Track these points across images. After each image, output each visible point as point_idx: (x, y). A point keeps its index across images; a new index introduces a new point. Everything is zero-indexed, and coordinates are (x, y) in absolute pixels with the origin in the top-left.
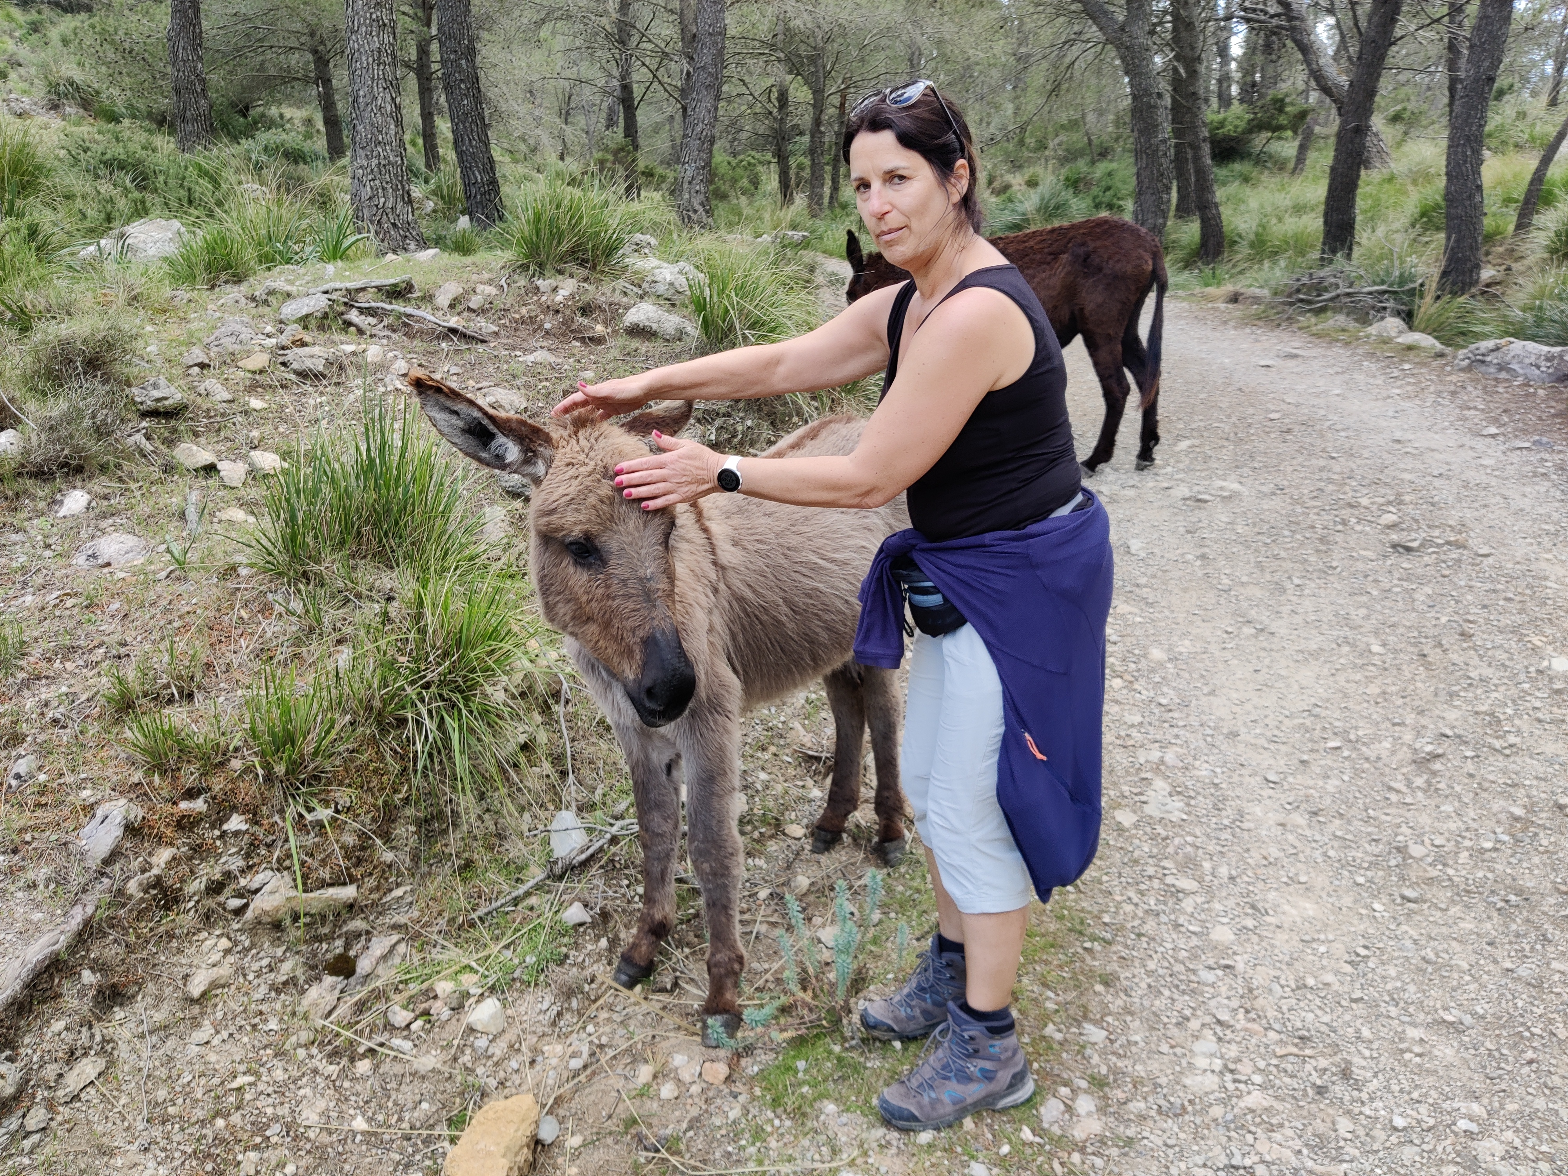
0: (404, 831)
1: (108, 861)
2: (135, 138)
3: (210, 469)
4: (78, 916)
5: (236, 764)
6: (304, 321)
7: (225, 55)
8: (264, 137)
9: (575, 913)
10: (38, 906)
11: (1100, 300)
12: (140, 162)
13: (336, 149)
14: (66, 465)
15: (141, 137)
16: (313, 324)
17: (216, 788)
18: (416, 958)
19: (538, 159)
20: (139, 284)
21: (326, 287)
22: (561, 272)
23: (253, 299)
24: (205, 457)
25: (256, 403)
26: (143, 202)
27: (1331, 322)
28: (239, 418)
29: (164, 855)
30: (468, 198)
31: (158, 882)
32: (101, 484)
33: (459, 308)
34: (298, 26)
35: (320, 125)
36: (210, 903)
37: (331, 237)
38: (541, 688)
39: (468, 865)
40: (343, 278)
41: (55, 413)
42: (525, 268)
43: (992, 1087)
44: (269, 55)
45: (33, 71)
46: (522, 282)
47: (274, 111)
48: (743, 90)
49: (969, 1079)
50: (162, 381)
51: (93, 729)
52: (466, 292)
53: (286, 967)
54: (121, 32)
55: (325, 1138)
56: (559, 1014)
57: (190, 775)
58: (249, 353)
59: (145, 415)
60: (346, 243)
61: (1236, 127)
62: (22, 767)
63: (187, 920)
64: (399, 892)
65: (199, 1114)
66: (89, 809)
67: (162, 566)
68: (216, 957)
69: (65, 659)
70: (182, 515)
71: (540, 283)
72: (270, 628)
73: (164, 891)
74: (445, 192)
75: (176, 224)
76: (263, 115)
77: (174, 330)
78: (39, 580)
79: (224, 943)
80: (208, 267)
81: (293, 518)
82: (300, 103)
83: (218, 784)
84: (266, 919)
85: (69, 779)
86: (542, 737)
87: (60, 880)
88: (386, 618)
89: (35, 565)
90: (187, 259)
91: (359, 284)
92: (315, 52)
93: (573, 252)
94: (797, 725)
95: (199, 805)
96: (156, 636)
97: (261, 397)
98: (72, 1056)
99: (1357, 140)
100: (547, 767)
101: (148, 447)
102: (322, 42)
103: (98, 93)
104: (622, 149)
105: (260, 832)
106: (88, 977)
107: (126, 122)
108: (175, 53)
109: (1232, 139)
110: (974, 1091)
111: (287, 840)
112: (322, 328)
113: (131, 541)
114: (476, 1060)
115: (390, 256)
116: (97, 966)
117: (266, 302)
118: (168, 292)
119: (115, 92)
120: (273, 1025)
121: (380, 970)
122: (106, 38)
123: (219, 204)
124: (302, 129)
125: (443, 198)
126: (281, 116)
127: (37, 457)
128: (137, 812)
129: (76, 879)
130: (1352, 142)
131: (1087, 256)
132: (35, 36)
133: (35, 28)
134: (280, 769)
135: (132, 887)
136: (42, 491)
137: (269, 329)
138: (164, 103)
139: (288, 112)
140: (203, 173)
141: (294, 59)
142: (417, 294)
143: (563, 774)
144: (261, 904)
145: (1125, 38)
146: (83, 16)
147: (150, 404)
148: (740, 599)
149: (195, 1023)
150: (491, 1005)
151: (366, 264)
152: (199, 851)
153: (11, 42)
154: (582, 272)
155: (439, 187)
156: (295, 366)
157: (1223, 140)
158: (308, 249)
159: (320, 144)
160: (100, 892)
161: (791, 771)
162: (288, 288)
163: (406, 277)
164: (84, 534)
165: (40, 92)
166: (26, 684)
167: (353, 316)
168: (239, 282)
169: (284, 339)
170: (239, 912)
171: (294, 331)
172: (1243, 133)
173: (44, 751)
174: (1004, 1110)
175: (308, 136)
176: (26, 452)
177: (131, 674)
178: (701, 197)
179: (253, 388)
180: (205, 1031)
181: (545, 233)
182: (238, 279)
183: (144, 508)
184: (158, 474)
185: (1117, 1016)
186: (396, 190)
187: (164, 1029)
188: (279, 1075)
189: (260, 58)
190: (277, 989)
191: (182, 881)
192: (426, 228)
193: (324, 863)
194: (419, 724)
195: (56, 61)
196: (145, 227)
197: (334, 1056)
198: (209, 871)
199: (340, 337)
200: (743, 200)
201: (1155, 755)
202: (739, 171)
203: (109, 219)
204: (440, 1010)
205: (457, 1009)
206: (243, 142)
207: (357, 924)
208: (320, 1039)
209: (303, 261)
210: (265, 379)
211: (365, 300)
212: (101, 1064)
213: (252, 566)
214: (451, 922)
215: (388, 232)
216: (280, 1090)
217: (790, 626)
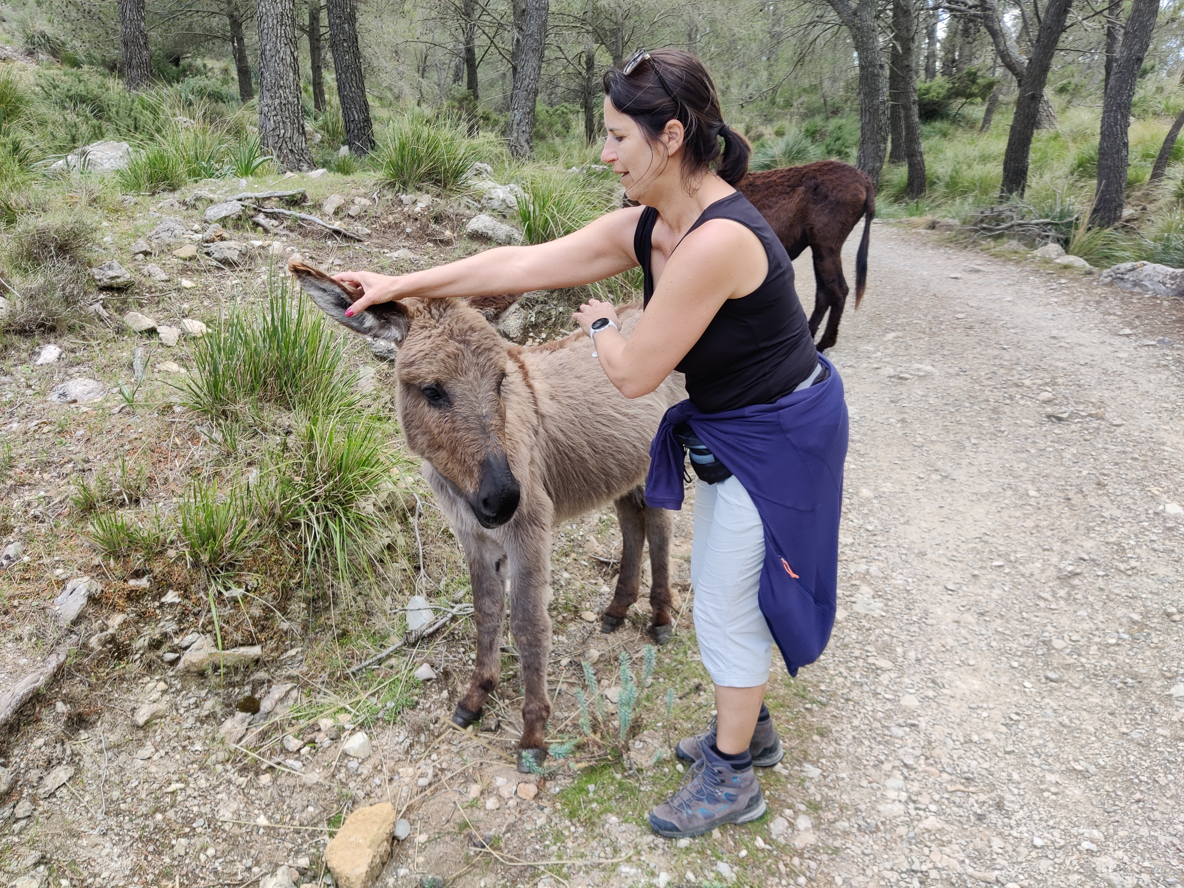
0: (297, 607)
1: (76, 622)
2: (93, 79)
3: (152, 332)
4: (53, 662)
5: (172, 553)
6: (223, 221)
7: (162, 17)
8: (191, 82)
9: (424, 671)
10: (24, 653)
11: (826, 220)
12: (97, 97)
13: (246, 93)
14: (42, 325)
15: (97, 79)
16: (230, 223)
17: (157, 571)
18: (305, 701)
19: (400, 104)
20: (98, 190)
21: (240, 196)
22: (419, 189)
23: (184, 203)
24: (148, 322)
25: (186, 283)
26: (100, 128)
27: (1006, 246)
28: (174, 294)
29: (117, 619)
30: (348, 132)
31: (113, 639)
32: (70, 340)
33: (341, 215)
35: (234, 74)
36: (152, 655)
37: (244, 158)
38: (401, 504)
39: (344, 634)
40: (253, 189)
41: (35, 285)
42: (392, 185)
43: (735, 807)
44: (196, 18)
45: (14, 25)
46: (390, 196)
47: (199, 62)
48: (560, 54)
49: (717, 801)
50: (115, 264)
51: (64, 524)
52: (347, 202)
53: (208, 705)
55: (236, 830)
56: (411, 746)
57: (137, 561)
58: (181, 245)
59: (102, 289)
60: (255, 163)
61: (939, 93)
62: (11, 550)
63: (135, 667)
64: (292, 652)
65: (143, 809)
66: (62, 583)
67: (116, 404)
68: (156, 696)
69: (43, 471)
70: (131, 366)
71: (403, 197)
72: (197, 452)
73: (117, 646)
74: (330, 127)
75: (125, 145)
76: (190, 65)
77: (124, 225)
78: (23, 412)
79: (162, 686)
80: (150, 178)
81: (216, 369)
82: (219, 57)
83: (158, 568)
84: (193, 669)
85: (46, 560)
86: (401, 541)
87: (39, 635)
88: (285, 447)
89: (20, 400)
90: (134, 172)
91: (265, 194)
92: (231, 16)
93: (429, 174)
94: (592, 538)
95: (144, 583)
96: (112, 455)
97: (190, 278)
98: (49, 764)
99: (1032, 106)
100: (405, 563)
101: (105, 313)
102: (237, 9)
103: (64, 44)
104: (466, 99)
105: (189, 604)
106: (61, 707)
107: (86, 67)
108: (124, 14)
109: (935, 103)
110: (721, 810)
111: (209, 611)
112: (236, 227)
113: (92, 384)
114: (349, 777)
115: (289, 174)
116: (67, 700)
117: (194, 207)
118: (119, 197)
119: (77, 43)
120: (198, 746)
121: (278, 709)
122: (71, 1)
123: (159, 131)
124: (220, 77)
125: (328, 131)
126: (205, 66)
127: (21, 319)
128: (97, 587)
129: (52, 635)
130: (1028, 107)
131: (816, 188)
134: (205, 558)
135: (94, 642)
136: (25, 345)
137: (196, 227)
138: (115, 53)
139: (210, 63)
140: (146, 105)
141: (215, 22)
142: (310, 203)
143: (417, 569)
144: (190, 658)
145: (857, 20)
147: (106, 281)
148: (555, 440)
149: (140, 744)
150: (361, 737)
151: (270, 180)
152: (143, 617)
154: (435, 189)
155: (326, 123)
156: (216, 255)
157: (928, 103)
158: (226, 167)
159: (234, 89)
160: (70, 645)
161: (587, 572)
162: (211, 196)
163: (301, 190)
164: (56, 378)
165: (19, 42)
166: (14, 489)
167: (261, 218)
168: (174, 190)
169: (207, 235)
170: (173, 663)
171: (215, 228)
172: (944, 98)
173: (27, 539)
174: (744, 824)
175: (225, 82)
176: (12, 315)
177: (93, 483)
178: (526, 136)
179: (184, 271)
180: (148, 750)
181: (408, 159)
182: (173, 188)
183: (102, 360)
184: (112, 335)
185: (829, 759)
186: (293, 123)
187: (117, 747)
188: (203, 783)
189: (188, 20)
190: (201, 720)
191: (131, 639)
192: (316, 154)
193: (237, 628)
194: (309, 527)
195: (32, 18)
196: (101, 147)
197: (243, 770)
198: (151, 632)
199: (251, 234)
200: (558, 140)
201: (863, 568)
202: (555, 118)
203: (74, 140)
204: (323, 739)
205: (335, 739)
206: (175, 85)
207: (261, 675)
208: (233, 758)
209: (222, 176)
210: (193, 265)
211: (270, 207)
212: (71, 771)
213: (184, 405)
214: (331, 675)
215: (286, 156)
216: (203, 794)
217: (591, 462)
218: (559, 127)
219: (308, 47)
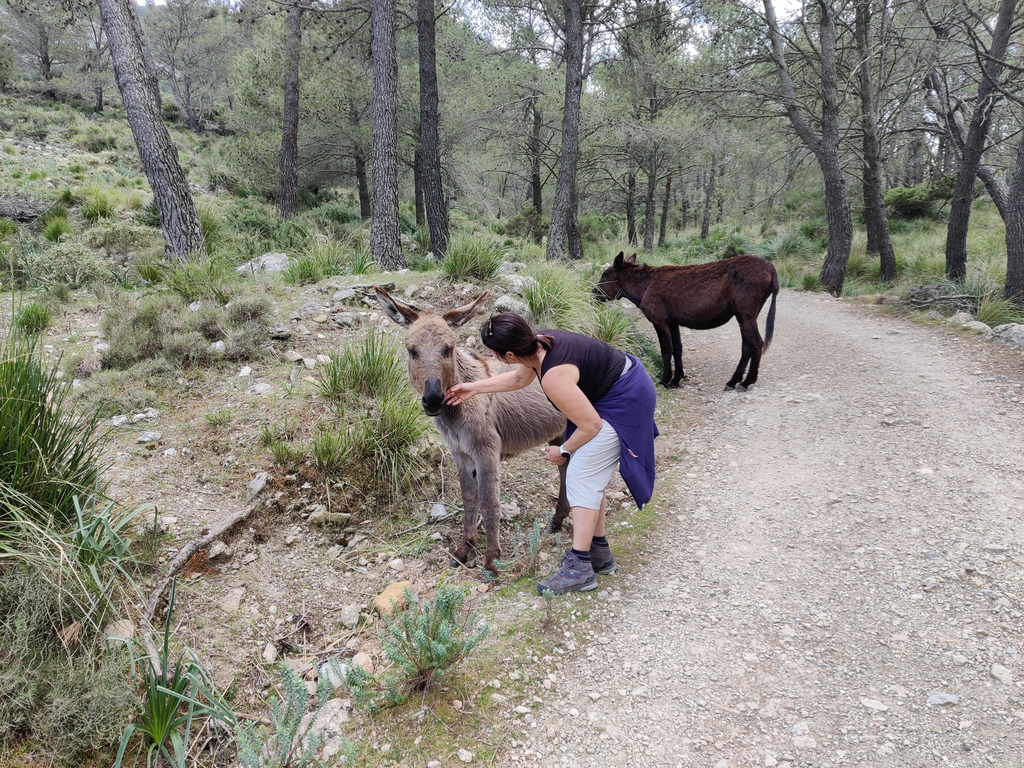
0: (370, 499)
1: (260, 492)
2: (255, 206)
3: (300, 361)
4: (249, 509)
5: (308, 463)
6: (344, 301)
7: (307, 160)
8: (326, 206)
9: (437, 536)
10: (236, 503)
12: (263, 222)
13: (366, 213)
14: (242, 356)
15: (257, 206)
16: (348, 302)
17: (300, 471)
18: (372, 545)
19: (484, 218)
20: (271, 284)
21: (354, 286)
22: (465, 280)
23: (321, 291)
24: (298, 356)
25: (320, 336)
26: (269, 244)
27: (927, 315)
28: (313, 342)
29: (279, 494)
30: (433, 243)
31: (276, 503)
32: (256, 365)
33: (416, 297)
34: (348, 143)
35: (357, 198)
36: (295, 513)
37: (359, 262)
38: (432, 456)
39: (396, 518)
40: (363, 282)
41: (240, 334)
42: (448, 278)
43: (579, 581)
44: (332, 159)
45: (202, 169)
46: (447, 285)
47: (332, 190)
48: (608, 176)
49: (570, 577)
50: (282, 324)
51: (255, 448)
52: (420, 289)
53: (322, 540)
54: (252, 149)
55: (332, 591)
56: (426, 570)
57: (291, 465)
58: (318, 315)
59: (273, 338)
60: (365, 266)
61: (921, 196)
62: (230, 459)
63: (286, 518)
64: (367, 522)
65: (288, 576)
66: (254, 474)
67: (282, 394)
68: (297, 532)
69: (245, 424)
70: (289, 378)
71: (455, 285)
72: (324, 417)
73: (279, 507)
74: (422, 238)
75: (284, 255)
76: (326, 193)
77: (285, 304)
78: (233, 398)
79: (299, 529)
80: (301, 276)
81: (335, 374)
82: (347, 186)
83: (301, 469)
84: (316, 522)
85: (246, 464)
86: (433, 476)
87: (243, 496)
88: (369, 415)
89: (231, 393)
90: (291, 272)
91: (370, 285)
92: (357, 158)
93: (472, 270)
94: (552, 486)
95: (293, 477)
96: (280, 417)
97: (323, 333)
98: (247, 551)
99: (964, 207)
100: (433, 488)
101: (275, 352)
102: (362, 153)
103: (236, 181)
104: (531, 213)
105: (315, 489)
106: (251, 530)
107: (250, 197)
108: (282, 163)
109: (919, 204)
110: (572, 582)
111: (325, 492)
112: (351, 304)
113: (268, 386)
114: (391, 578)
115: (386, 272)
116: (255, 527)
117: (327, 292)
118: (283, 287)
119: (246, 181)
120: (316, 556)
121: (357, 546)
122: (244, 152)
123: (305, 245)
124: (347, 201)
125: (420, 242)
126: (336, 193)
127: (231, 352)
128: (271, 477)
129: (249, 497)
130: (961, 209)
132: (204, 150)
133: (204, 145)
134: (325, 462)
135: (268, 503)
136: (232, 366)
137: (328, 304)
138: (271, 187)
139: (340, 191)
140: (297, 229)
141: (346, 162)
142: (397, 290)
143: (440, 491)
144: (314, 515)
145: (821, 148)
146: (230, 138)
147: (276, 334)
148: (502, 404)
149: (288, 552)
150: (399, 561)
151: (374, 276)
152: (292, 494)
153: (191, 153)
154: (476, 280)
155: (419, 236)
156: (338, 320)
157: (911, 205)
158: (347, 269)
159: (357, 210)
160: (257, 502)
161: (545, 504)
162: (337, 286)
163: (391, 282)
164: (249, 383)
165: (205, 181)
166: (231, 431)
167: (366, 299)
168: (315, 283)
169: (334, 309)
170: (306, 518)
171: (338, 305)
172: (926, 200)
173: (238, 454)
174: (584, 592)
175: (350, 204)
176: (227, 350)
177: (271, 429)
178: (561, 242)
179: (320, 329)
180: (292, 555)
181: (459, 262)
182: (314, 282)
183: (273, 375)
184: (278, 362)
185: (642, 573)
186: (393, 239)
187: (277, 552)
188: (317, 571)
189: (325, 162)
190: (319, 546)
191: (286, 504)
192: (408, 258)
193: (338, 503)
194: (379, 455)
195: (215, 164)
196: (270, 257)
197: (337, 569)
198: (295, 502)
199: (359, 309)
200: (607, 242)
201: (708, 498)
202: (606, 224)
203: (252, 253)
204: (379, 560)
205: (386, 560)
206: (314, 209)
207: (350, 529)
208: (333, 563)
209: (344, 274)
210: (325, 326)
211: (372, 292)
212: (256, 556)
213: (317, 394)
214: (387, 535)
215: (387, 261)
216: (317, 575)
217: (524, 417)
218: (608, 231)
219: (413, 177)
